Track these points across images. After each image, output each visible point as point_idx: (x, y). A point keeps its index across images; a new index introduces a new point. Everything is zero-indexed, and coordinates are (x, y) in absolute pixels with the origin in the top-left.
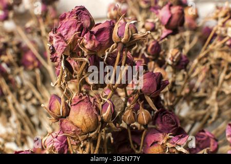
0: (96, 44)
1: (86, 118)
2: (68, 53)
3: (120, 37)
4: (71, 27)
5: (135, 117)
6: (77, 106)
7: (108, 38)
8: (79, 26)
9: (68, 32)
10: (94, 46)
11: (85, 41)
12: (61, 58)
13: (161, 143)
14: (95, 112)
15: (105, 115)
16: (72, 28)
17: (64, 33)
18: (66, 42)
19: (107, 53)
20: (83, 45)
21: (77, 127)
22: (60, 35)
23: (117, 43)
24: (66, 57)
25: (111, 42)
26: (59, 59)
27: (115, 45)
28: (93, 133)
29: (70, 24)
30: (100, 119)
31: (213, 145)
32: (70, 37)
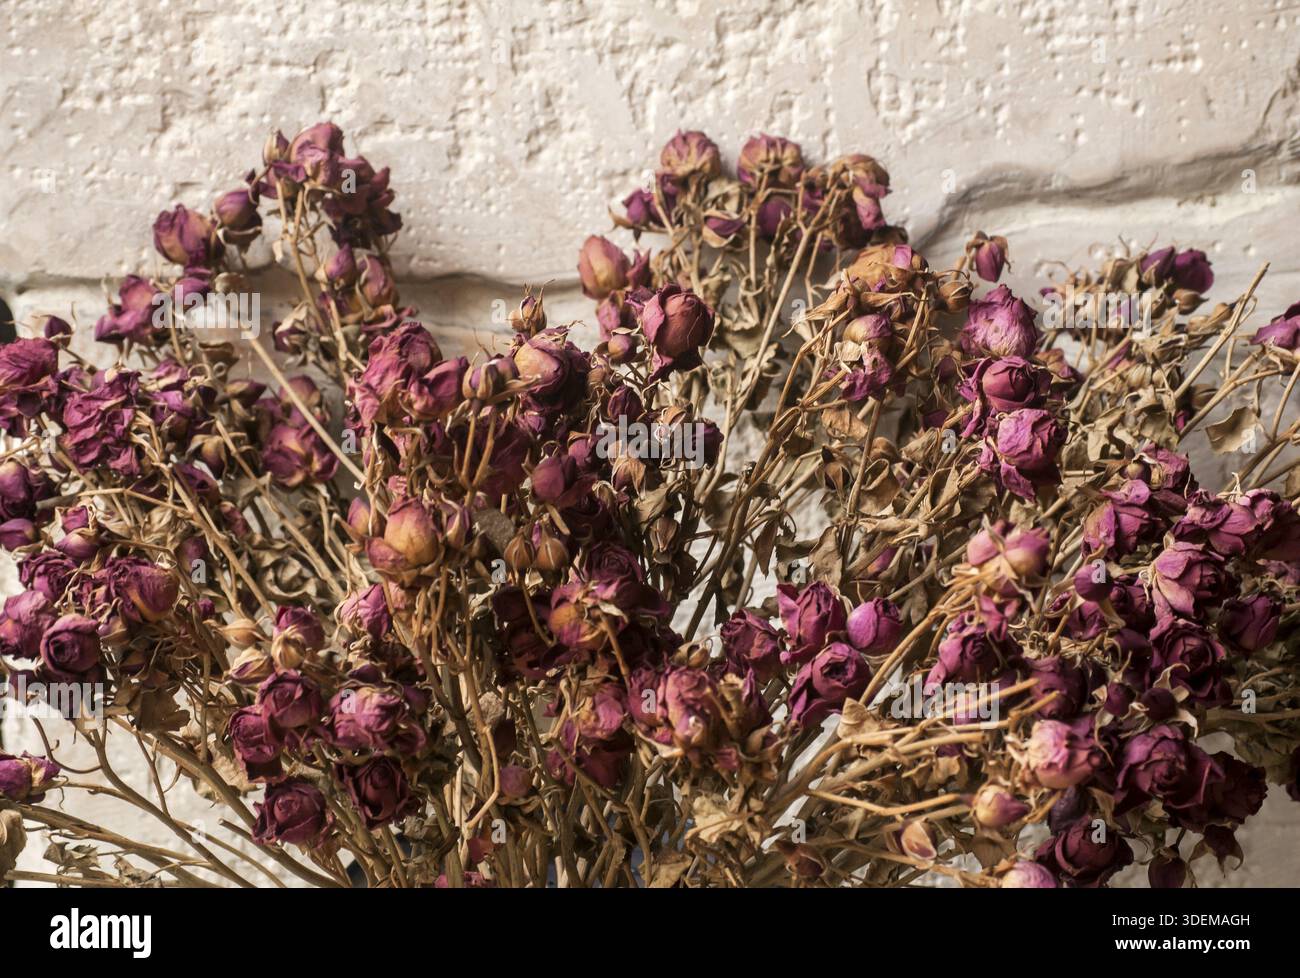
0: (431, 402)
1: (414, 534)
2: (384, 419)
3: (474, 389)
4: (387, 370)
5: (529, 553)
6: (398, 515)
7: (454, 390)
8: (403, 367)
9: (382, 379)
10: (426, 406)
11: (413, 396)
12: (372, 429)
13: (573, 600)
14: (432, 526)
15: (451, 532)
16: (390, 373)
17: (374, 381)
18: (379, 398)
19: (450, 418)
20: (410, 404)
21: (399, 553)
22: (368, 386)
23: (472, 400)
24: (381, 426)
25: (460, 398)
26: (368, 432)
27: (466, 402)
28: (430, 567)
29: (386, 364)
30: (440, 540)
31: (761, 647)
32: (387, 388)
